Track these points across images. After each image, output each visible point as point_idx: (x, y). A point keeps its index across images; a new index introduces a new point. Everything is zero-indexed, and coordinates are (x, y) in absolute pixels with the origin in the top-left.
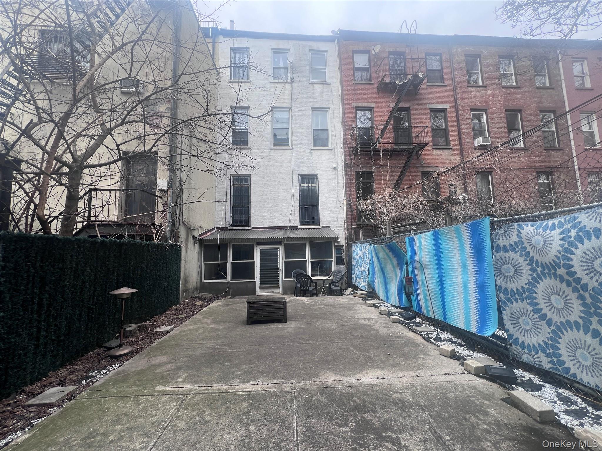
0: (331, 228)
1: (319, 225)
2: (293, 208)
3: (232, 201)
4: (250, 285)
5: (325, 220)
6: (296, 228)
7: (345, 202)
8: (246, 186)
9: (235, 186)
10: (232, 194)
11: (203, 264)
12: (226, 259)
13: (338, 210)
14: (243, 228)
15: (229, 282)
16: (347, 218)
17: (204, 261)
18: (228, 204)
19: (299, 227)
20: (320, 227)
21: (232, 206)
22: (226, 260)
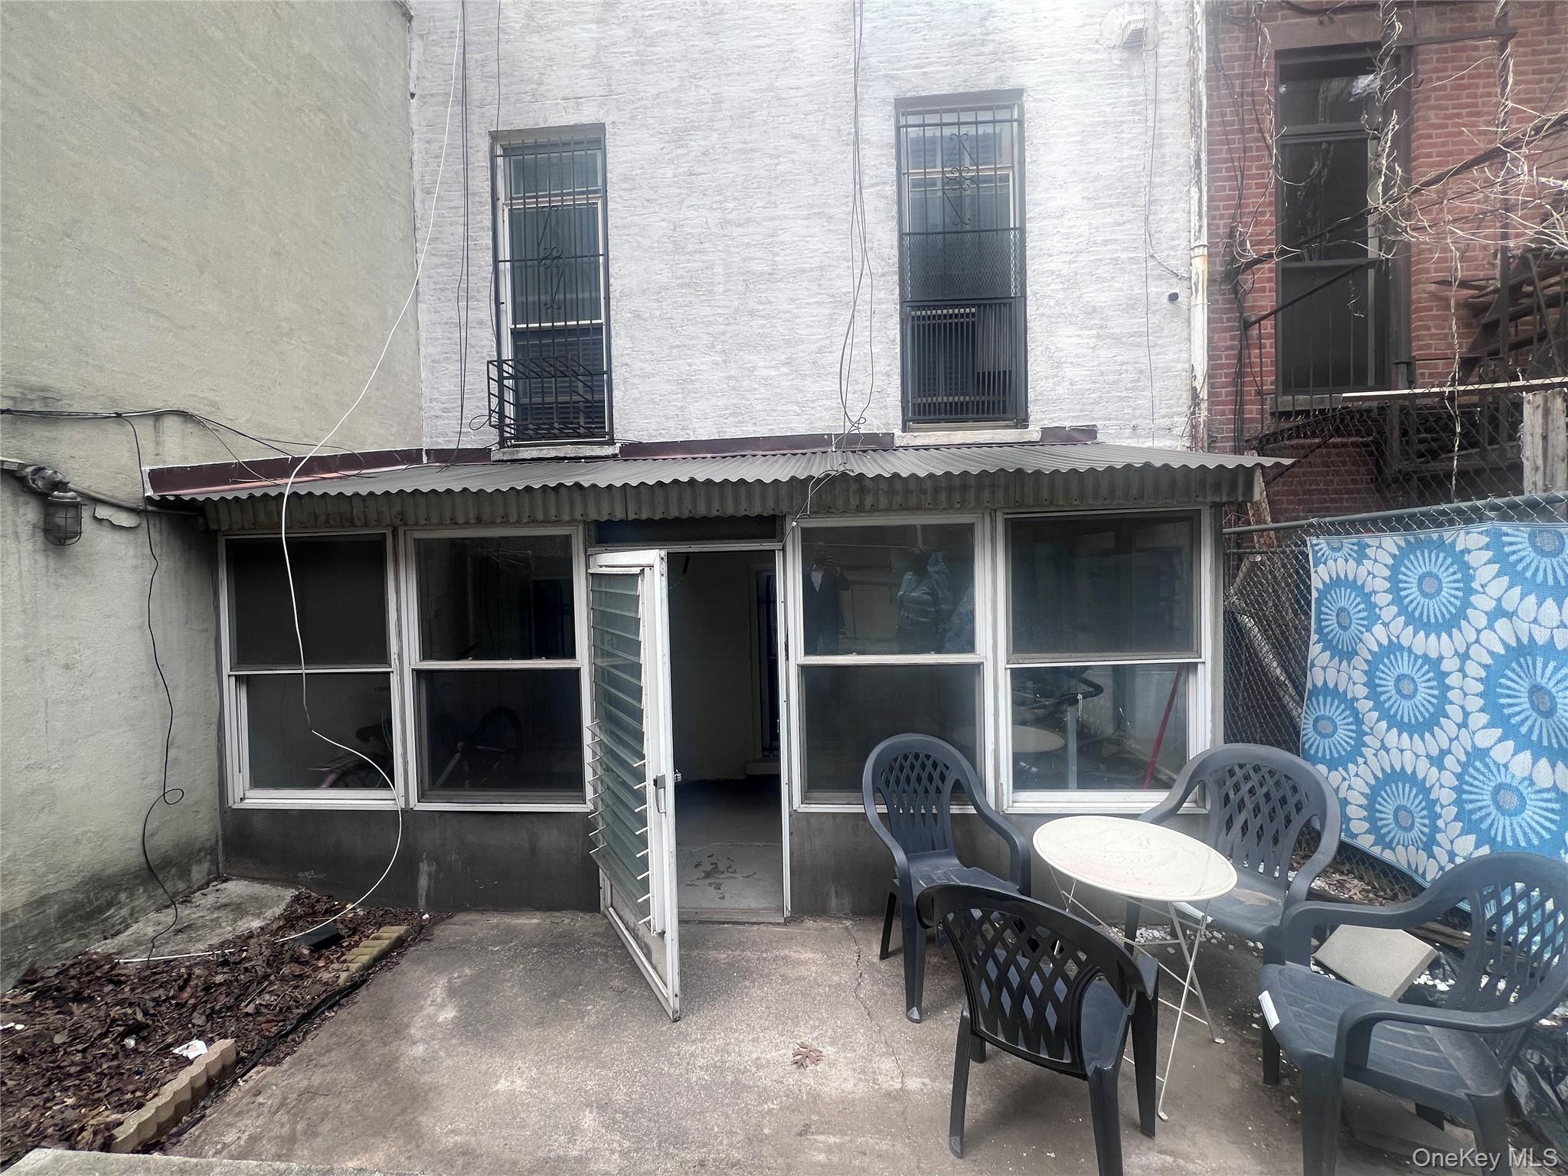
0: (1100, 438)
1: (1023, 422)
2: (861, 322)
3: (506, 295)
4: (550, 839)
5: (1062, 390)
6: (881, 443)
7: (1200, 267)
8: (581, 200)
9: (518, 205)
10: (505, 253)
11: (229, 684)
12: (379, 651)
13: (1154, 319)
14: (569, 451)
15: (407, 812)
16: (1210, 376)
17: (239, 660)
18: (484, 311)
19: (901, 438)
20: (1033, 433)
21: (507, 323)
22: (383, 657)
